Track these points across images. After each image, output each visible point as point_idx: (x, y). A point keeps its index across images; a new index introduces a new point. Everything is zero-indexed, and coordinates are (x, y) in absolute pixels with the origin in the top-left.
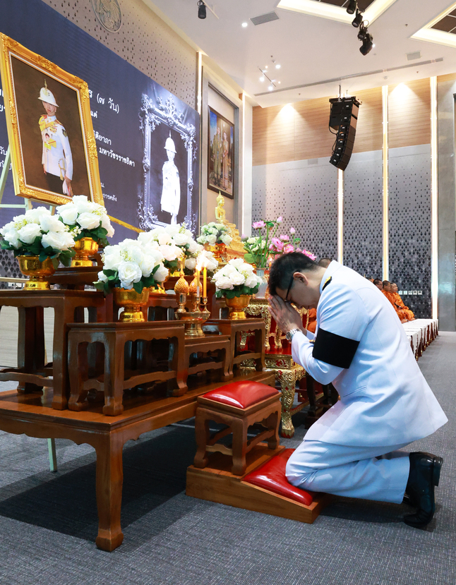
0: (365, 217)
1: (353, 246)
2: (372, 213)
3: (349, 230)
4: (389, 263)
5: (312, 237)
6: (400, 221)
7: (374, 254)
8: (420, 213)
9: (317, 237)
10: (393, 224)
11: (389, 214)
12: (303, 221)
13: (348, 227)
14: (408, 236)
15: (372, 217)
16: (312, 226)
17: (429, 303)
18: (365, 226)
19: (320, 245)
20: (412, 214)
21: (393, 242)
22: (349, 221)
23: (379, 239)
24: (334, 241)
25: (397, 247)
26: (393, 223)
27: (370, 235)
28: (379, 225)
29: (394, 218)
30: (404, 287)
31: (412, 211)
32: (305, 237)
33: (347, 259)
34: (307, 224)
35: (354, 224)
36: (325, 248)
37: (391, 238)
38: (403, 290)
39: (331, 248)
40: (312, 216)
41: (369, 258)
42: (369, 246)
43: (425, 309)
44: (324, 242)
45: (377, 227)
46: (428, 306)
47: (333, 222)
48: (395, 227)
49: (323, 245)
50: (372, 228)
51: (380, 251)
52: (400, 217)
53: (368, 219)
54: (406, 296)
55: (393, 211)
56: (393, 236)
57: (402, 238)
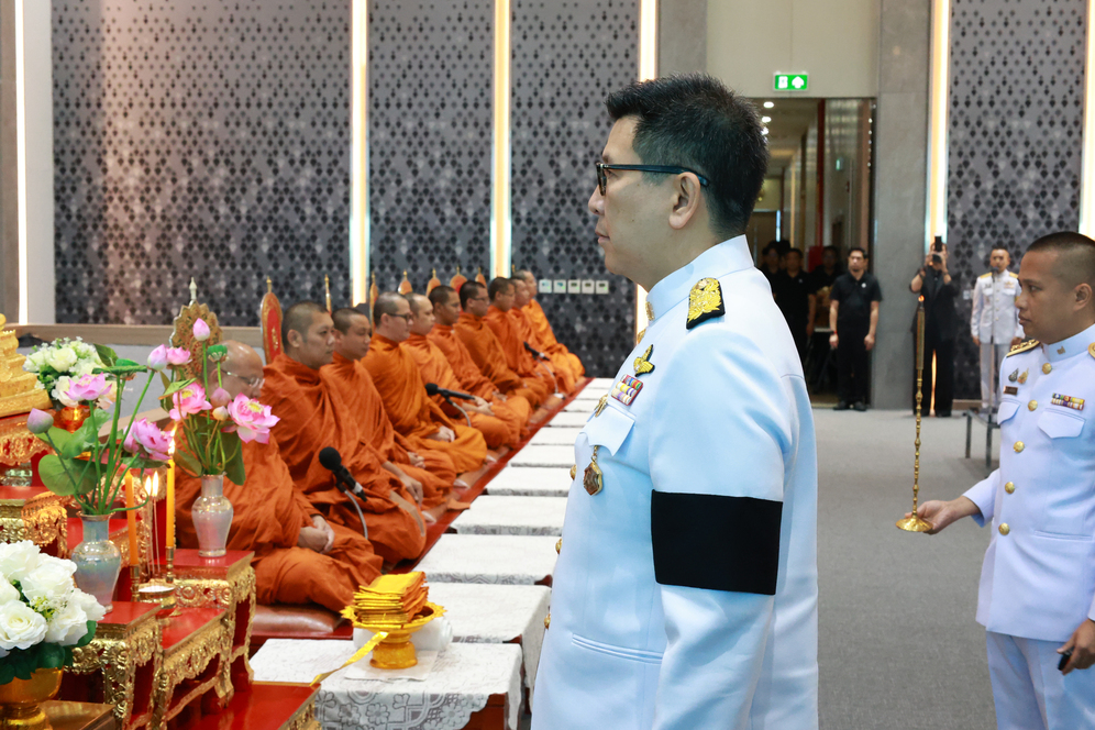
0: (437, 39)
1: (399, 131)
2: (460, 26)
3: (388, 78)
4: (513, 192)
5: (264, 95)
6: (546, 57)
7: (465, 161)
8: (605, 37)
9: (281, 97)
10: (524, 68)
11: (512, 33)
12: (232, 40)
13: (382, 69)
14: (569, 107)
15: (460, 39)
16: (264, 58)
17: (629, 319)
18: (438, 69)
19: (291, 124)
20: (581, 37)
21: (524, 122)
22: (388, 47)
23: (481, 113)
24: (339, 113)
25: (535, 141)
26: (524, 64)
27: (454, 97)
28: (482, 69)
29: (530, 46)
30: (557, 269)
31: (582, 28)
32: (243, 94)
33: (382, 172)
34: (247, 48)
35: (404, 58)
36: (310, 135)
37: (519, 112)
38: (551, 278)
39: (330, 134)
40: (266, 22)
41: (449, 172)
42: (451, 135)
43: (618, 336)
44: (307, 113)
45: (476, 73)
46: (624, 327)
47: (334, 47)
48: (530, 77)
49: (303, 124)
50: (459, 75)
51: (483, 151)
52: (547, 44)
53: (448, 45)
54: (562, 296)
55: (525, 26)
56: (524, 107)
57: (552, 112)
